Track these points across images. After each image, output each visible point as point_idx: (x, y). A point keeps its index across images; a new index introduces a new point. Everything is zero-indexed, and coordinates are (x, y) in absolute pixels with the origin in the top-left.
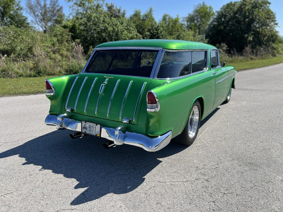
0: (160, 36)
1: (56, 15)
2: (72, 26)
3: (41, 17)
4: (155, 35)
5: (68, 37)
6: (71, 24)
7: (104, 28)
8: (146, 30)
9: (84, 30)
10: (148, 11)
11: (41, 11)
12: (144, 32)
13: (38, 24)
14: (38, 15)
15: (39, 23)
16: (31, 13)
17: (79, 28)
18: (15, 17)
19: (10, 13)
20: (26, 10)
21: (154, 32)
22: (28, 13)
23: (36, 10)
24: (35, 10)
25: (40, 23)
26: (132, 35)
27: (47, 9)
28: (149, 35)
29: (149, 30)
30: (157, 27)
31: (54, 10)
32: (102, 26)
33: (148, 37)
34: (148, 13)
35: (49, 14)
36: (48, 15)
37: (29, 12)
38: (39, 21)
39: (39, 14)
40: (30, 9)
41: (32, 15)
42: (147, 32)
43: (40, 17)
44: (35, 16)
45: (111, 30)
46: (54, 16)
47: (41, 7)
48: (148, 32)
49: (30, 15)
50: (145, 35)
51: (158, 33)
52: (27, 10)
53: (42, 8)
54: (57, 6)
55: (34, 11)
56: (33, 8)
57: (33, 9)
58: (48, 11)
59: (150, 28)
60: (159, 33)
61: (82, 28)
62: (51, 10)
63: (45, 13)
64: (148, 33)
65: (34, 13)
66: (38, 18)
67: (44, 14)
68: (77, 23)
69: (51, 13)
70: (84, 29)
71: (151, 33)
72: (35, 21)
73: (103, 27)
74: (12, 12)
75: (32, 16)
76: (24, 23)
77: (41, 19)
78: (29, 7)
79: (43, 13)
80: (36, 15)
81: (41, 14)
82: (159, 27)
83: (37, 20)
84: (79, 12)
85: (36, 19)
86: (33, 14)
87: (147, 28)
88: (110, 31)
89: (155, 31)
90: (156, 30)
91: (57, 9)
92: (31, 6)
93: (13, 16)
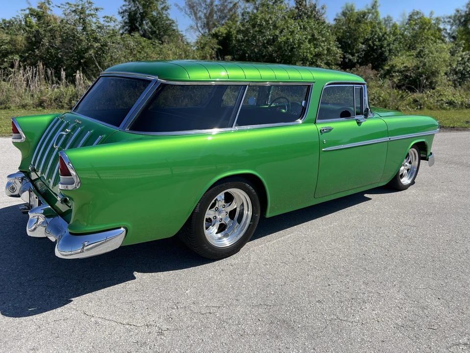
0: (385, 51)
1: (226, 16)
2: (226, 34)
3: (205, 20)
4: (376, 49)
5: (212, 52)
6: (225, 31)
7: (272, 38)
8: (361, 40)
9: (243, 41)
10: (370, 7)
11: (205, 11)
12: (356, 45)
13: (200, 31)
14: (200, 18)
15: (200, 29)
16: (192, 14)
17: (236, 37)
18: (158, 20)
19: (152, 14)
20: (185, 10)
21: (374, 45)
22: (187, 14)
23: (199, 9)
24: (197, 9)
25: (203, 29)
26: (321, 49)
27: (215, 7)
28: (366, 49)
29: (366, 41)
30: (383, 36)
31: (224, 10)
32: (268, 34)
33: (362, 52)
34: (368, 9)
35: (216, 15)
36: (215, 17)
37: (189, 13)
38: (201, 27)
39: (203, 16)
40: (190, 8)
41: (192, 17)
42: (360, 44)
43: (203, 20)
44: (196, 19)
45: (283, 41)
46: (223, 18)
47: (206, 4)
48: (363, 44)
49: (190, 17)
50: (356, 49)
51: (382, 46)
52: (187, 9)
53: (207, 7)
54: (229, 3)
55: (195, 10)
56: (194, 6)
57: (195, 8)
58: (216, 10)
59: (368, 36)
60: (385, 46)
61: (240, 37)
62: (220, 9)
63: (210, 14)
64: (364, 46)
65: (195, 14)
66: (200, 21)
67: (209, 17)
68: (234, 30)
69: (219, 14)
70: (242, 39)
71: (369, 46)
72: (196, 27)
73: (271, 35)
74: (154, 13)
75: (193, 19)
76: (169, 29)
77: (204, 23)
78: (189, 5)
79: (207, 15)
80: (198, 16)
81: (205, 14)
82: (385, 36)
83: (199, 25)
84: (246, 11)
85: (197, 23)
86: (193, 15)
87: (362, 37)
88: (281, 42)
89: (377, 43)
90: (380, 40)
91: (228, 8)
92: (192, 3)
93: (155, 19)
